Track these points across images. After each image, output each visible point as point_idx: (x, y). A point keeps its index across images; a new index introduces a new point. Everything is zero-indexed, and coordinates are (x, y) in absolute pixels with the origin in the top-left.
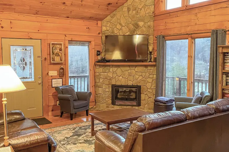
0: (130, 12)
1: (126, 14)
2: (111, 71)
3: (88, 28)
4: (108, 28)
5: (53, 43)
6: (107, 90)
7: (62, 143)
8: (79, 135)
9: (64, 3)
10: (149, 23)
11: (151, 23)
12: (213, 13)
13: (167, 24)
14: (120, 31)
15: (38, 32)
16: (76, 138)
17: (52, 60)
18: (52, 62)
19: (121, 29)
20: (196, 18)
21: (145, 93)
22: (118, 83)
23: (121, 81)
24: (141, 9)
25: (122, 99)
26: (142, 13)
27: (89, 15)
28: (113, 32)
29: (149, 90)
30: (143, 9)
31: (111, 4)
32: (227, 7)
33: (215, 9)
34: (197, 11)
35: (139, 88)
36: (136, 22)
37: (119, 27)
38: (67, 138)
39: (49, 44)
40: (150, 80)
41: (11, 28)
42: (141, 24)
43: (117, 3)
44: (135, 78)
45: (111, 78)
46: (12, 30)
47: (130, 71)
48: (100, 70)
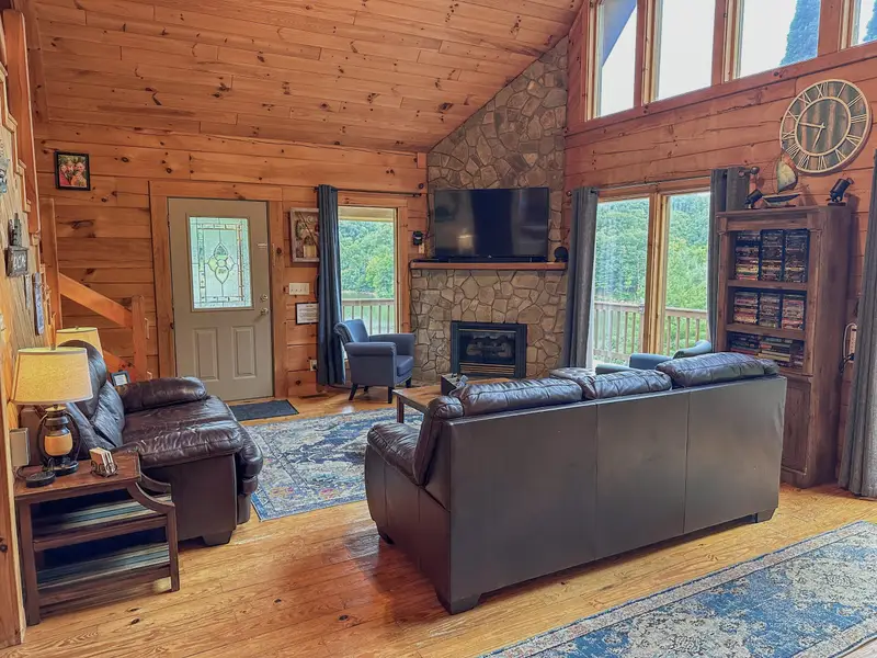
0: (503, 126)
1: (491, 134)
2: (450, 285)
3: (392, 171)
4: (445, 172)
5: (298, 210)
6: (439, 335)
7: (290, 457)
8: (338, 442)
9: (324, 105)
10: (552, 157)
11: (558, 156)
12: (713, 122)
13: (599, 158)
14: (477, 180)
15: (259, 182)
16: (327, 449)
17: (294, 255)
18: (296, 259)
19: (478, 173)
20: (670, 138)
21: (538, 344)
22: (469, 318)
23: (477, 312)
24: (531, 119)
25: (477, 359)
26: (535, 127)
27: (393, 137)
28: (457, 182)
29: (547, 337)
30: (536, 118)
31: (451, 105)
32: (750, 105)
33: (719, 113)
34: (672, 119)
35: (521, 329)
36: (516, 153)
37: (472, 167)
38: (306, 447)
39: (289, 213)
40: (551, 311)
41: (192, 172)
42: (530, 158)
43: (466, 104)
44: (511, 305)
45: (450, 305)
46: (193, 176)
47: (497, 287)
48: (423, 282)
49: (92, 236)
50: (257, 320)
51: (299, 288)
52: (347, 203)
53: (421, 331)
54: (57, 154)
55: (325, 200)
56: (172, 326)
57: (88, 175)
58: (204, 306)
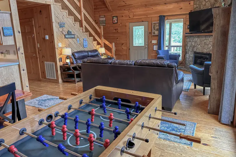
2: (194, 40)
3: (181, 8)
4: (197, 6)
5: (154, 22)
6: (191, 55)
14: (205, 6)
18: (153, 35)
22: (198, 51)
23: (200, 49)
28: (200, 8)
35: (210, 55)
37: (204, 3)
39: (152, 24)
44: (208, 47)
45: (194, 47)
46: (134, 18)
47: (205, 41)
48: (188, 40)
49: (118, 32)
50: (145, 49)
51: (154, 42)
52: (167, 19)
53: (187, 54)
54: (113, 17)
55: (162, 19)
56: (129, 49)
57: (117, 20)
58: (135, 45)
